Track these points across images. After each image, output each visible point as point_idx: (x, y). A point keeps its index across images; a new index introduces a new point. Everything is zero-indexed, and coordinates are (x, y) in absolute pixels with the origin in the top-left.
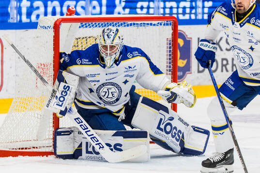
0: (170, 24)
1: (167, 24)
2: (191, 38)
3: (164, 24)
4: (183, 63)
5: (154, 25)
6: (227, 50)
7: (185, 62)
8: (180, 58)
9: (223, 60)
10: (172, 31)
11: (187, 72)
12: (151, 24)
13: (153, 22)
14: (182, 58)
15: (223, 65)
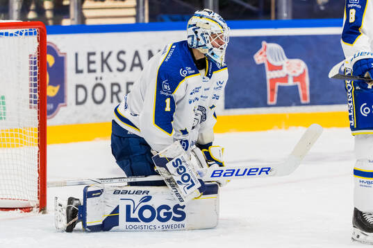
0: (35, 32)
1: (31, 34)
2: (65, 54)
3: (26, 34)
4: (54, 91)
5: (12, 35)
6: (119, 70)
7: (57, 89)
8: (50, 84)
9: (113, 85)
10: (37, 44)
11: (60, 104)
12: (7, 34)
13: (10, 31)
14: (53, 83)
15: (113, 93)
